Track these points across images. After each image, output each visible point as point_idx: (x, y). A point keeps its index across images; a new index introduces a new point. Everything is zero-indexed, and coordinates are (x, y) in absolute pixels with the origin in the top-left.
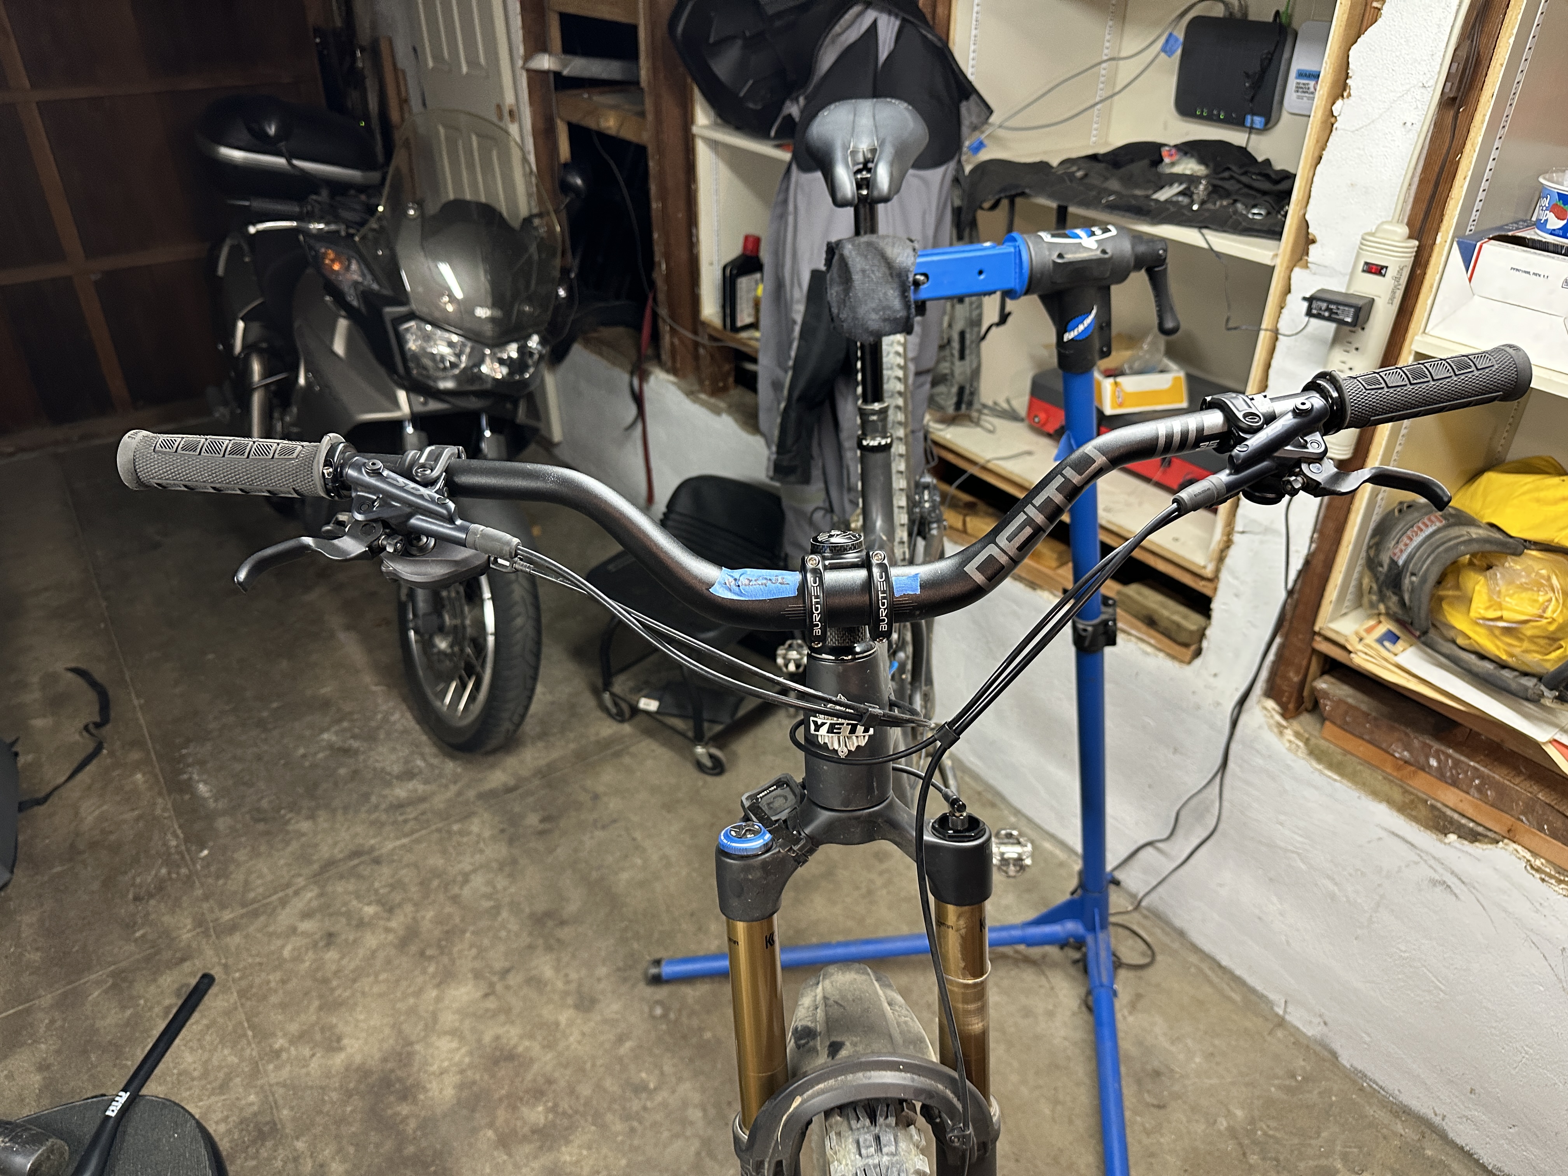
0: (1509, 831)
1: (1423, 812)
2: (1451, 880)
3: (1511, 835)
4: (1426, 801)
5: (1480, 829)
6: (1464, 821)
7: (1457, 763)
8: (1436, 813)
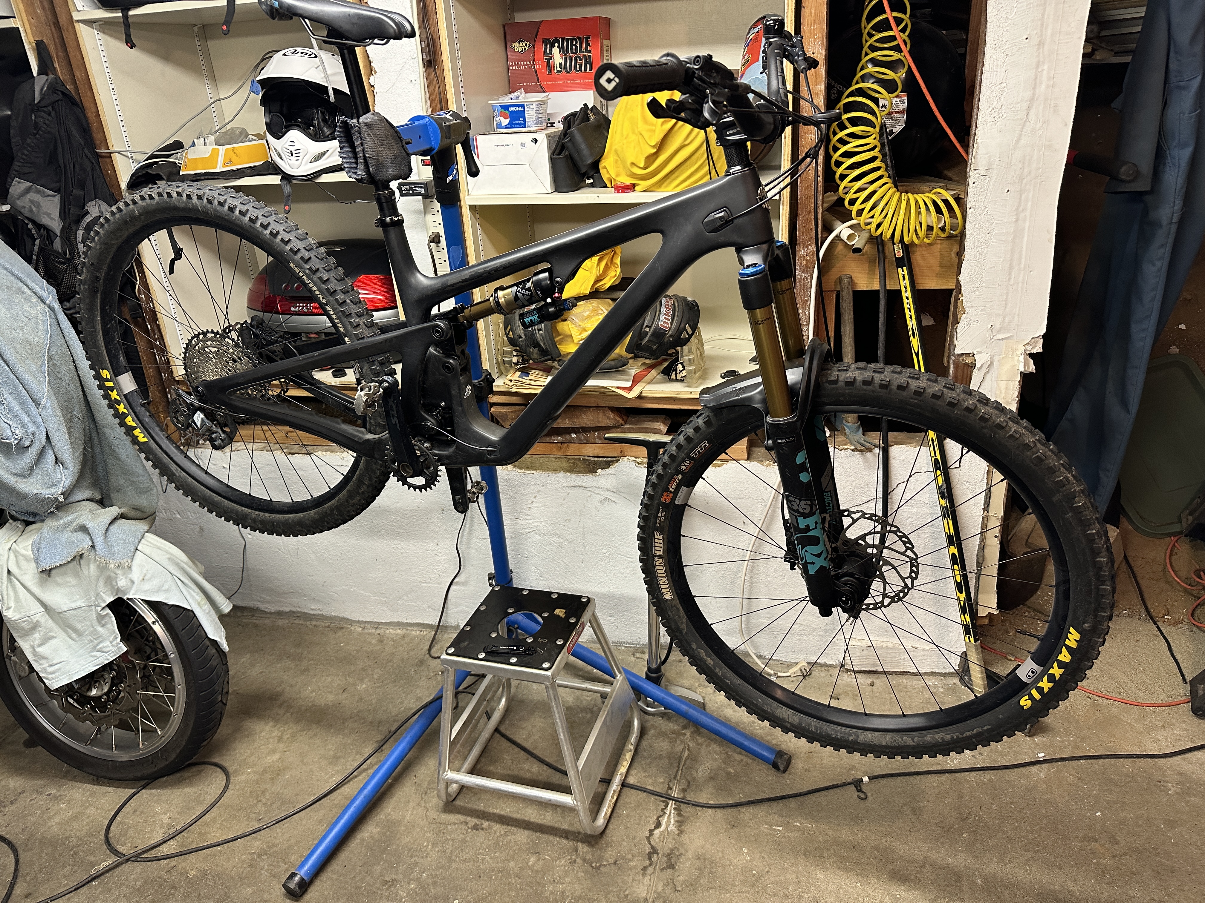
1: (581, 465)
2: (609, 495)
3: (621, 454)
4: (580, 460)
5: (609, 459)
8: (587, 463)
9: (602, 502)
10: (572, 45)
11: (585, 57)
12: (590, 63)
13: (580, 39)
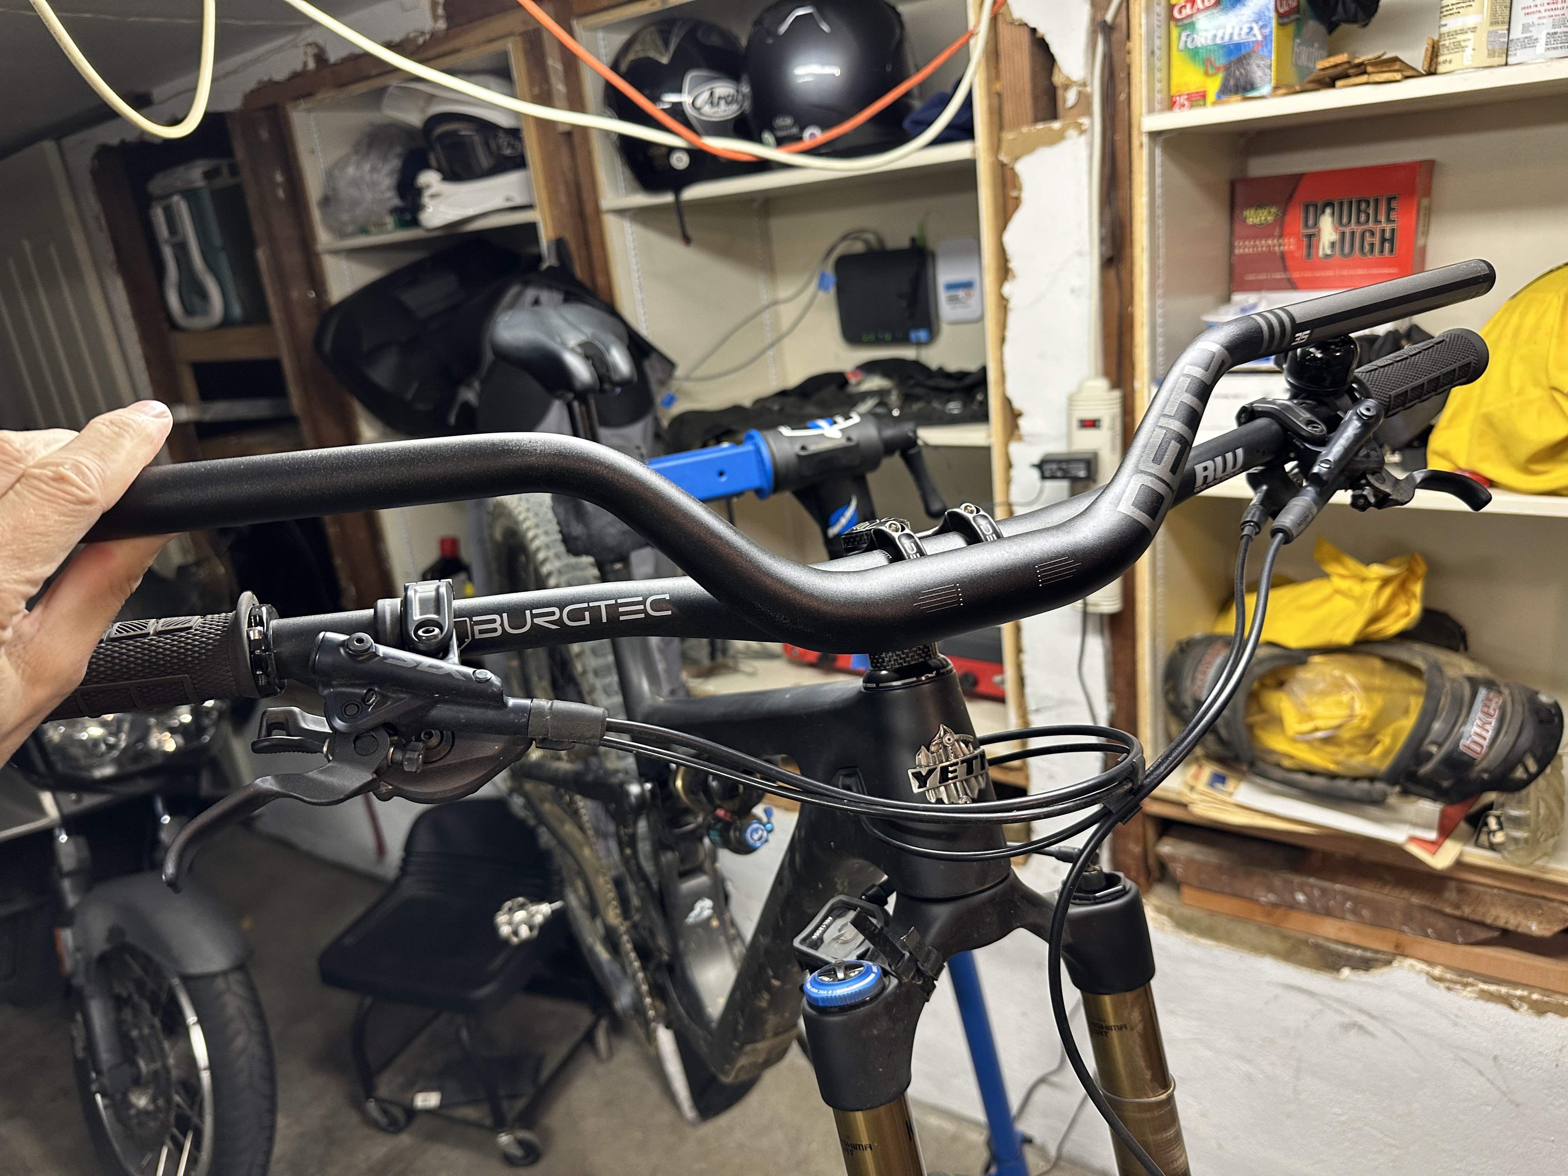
0: (1397, 946)
1: (1309, 954)
2: (1362, 1020)
3: (1400, 951)
4: (1307, 942)
5: (1369, 954)
6: (1350, 950)
7: (1324, 891)
8: (1322, 950)
9: (1347, 1027)
10: (1359, 211)
11: (1383, 231)
12: (1392, 241)
13: (1377, 201)
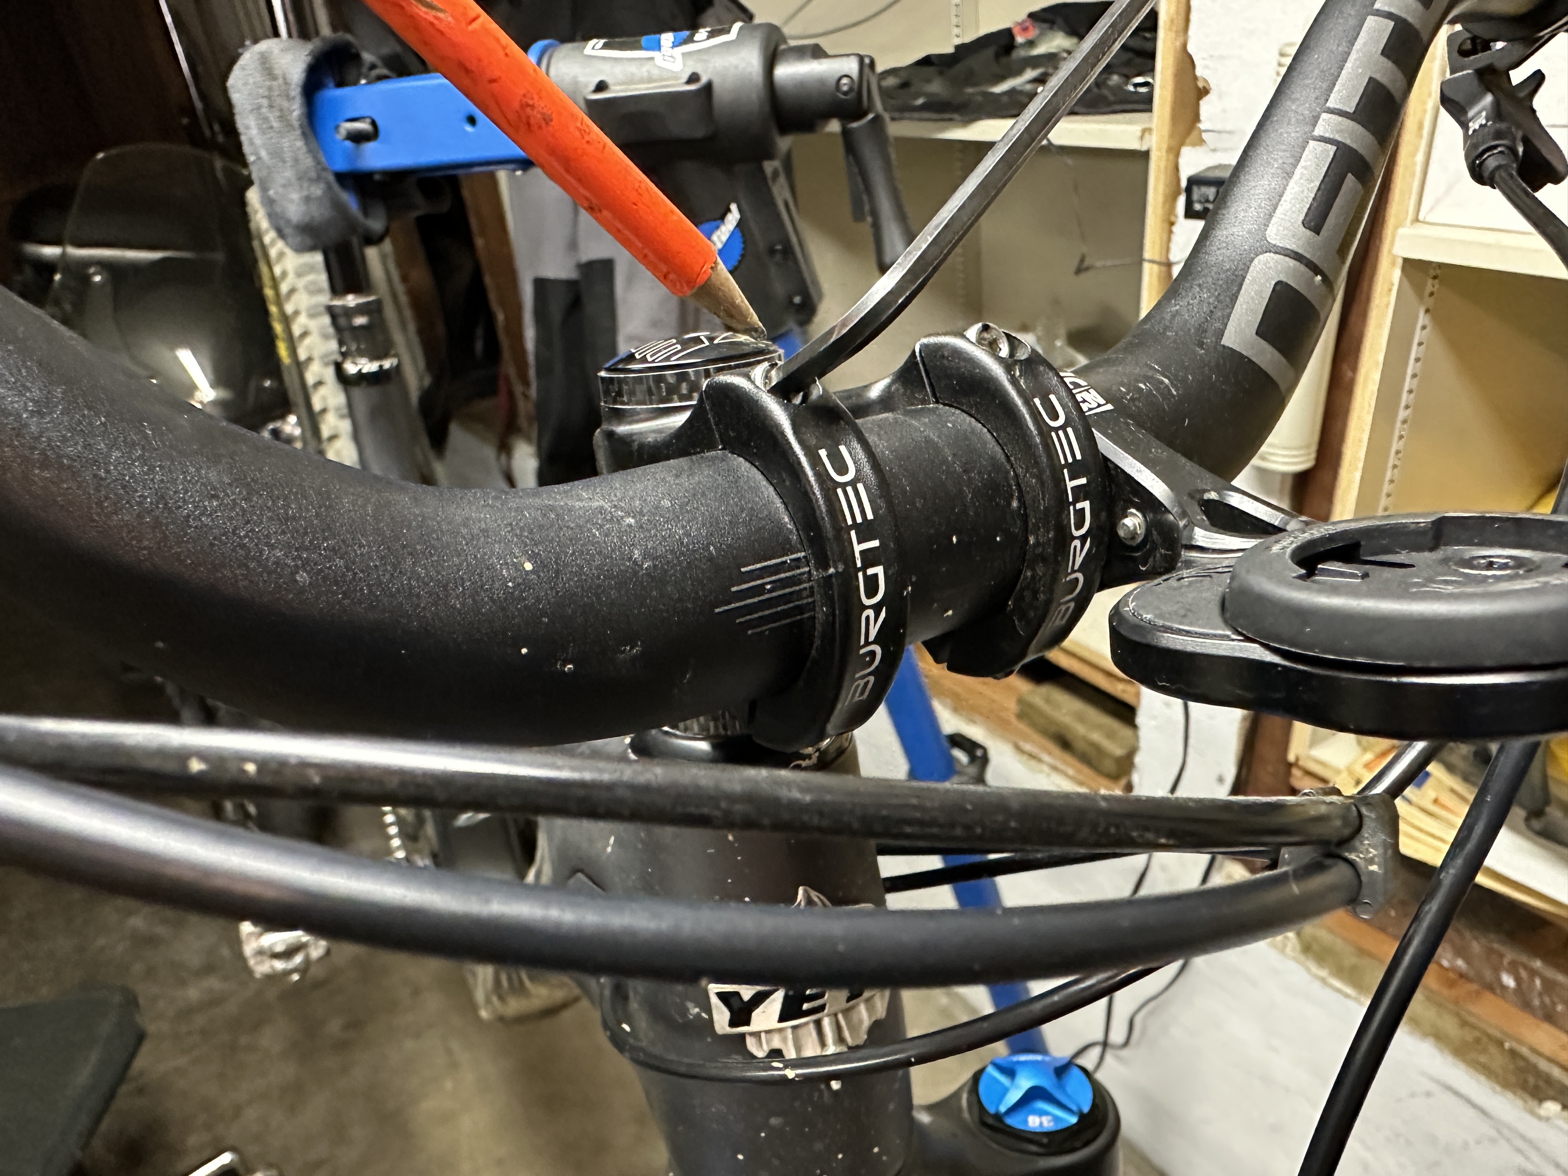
1: (1498, 1060)
4: (1500, 1044)
7: (1549, 986)
8: (1522, 1064)
